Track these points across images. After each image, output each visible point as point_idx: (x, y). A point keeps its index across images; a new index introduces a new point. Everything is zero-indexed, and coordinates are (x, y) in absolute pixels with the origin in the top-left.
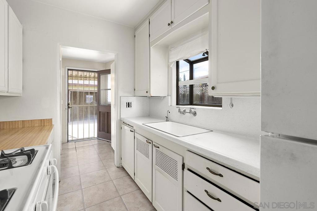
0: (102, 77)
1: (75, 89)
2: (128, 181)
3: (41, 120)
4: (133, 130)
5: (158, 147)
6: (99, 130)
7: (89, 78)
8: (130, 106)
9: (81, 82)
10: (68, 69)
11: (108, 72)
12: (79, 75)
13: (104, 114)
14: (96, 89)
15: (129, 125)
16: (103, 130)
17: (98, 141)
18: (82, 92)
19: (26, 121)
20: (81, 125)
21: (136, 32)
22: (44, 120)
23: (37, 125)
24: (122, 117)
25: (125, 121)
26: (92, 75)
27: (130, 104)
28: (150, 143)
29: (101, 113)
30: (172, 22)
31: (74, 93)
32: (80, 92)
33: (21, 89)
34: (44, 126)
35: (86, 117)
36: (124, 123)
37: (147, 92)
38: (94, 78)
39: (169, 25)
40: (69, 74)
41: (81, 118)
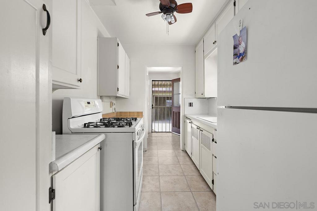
0: (175, 84)
1: (157, 94)
2: (188, 159)
3: (138, 112)
4: (191, 122)
5: (202, 131)
6: (173, 126)
7: (166, 85)
8: (192, 106)
9: (160, 89)
10: (152, 81)
11: (178, 80)
12: (159, 84)
13: (176, 113)
14: (171, 95)
15: (189, 119)
16: (176, 126)
17: (172, 134)
18: (161, 97)
19: (132, 112)
20: (160, 124)
21: (196, 48)
22: (139, 112)
23: (136, 115)
24: (185, 113)
25: (187, 116)
26: (169, 83)
27: (192, 104)
28: (199, 129)
29: (174, 113)
30: (215, 42)
31: (156, 98)
32: (160, 97)
33: (129, 94)
34: (139, 115)
35: (164, 118)
36: (186, 117)
37: (202, 94)
38: (170, 85)
39: (214, 43)
40: (153, 84)
41: (160, 119)
